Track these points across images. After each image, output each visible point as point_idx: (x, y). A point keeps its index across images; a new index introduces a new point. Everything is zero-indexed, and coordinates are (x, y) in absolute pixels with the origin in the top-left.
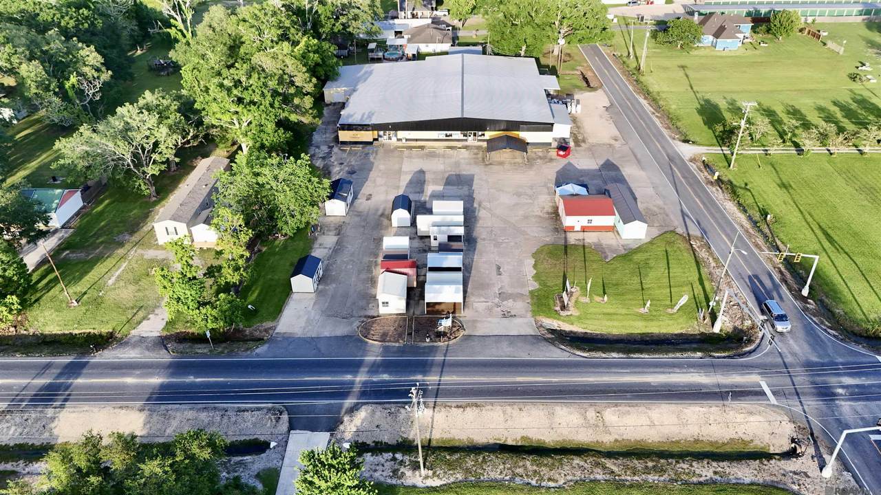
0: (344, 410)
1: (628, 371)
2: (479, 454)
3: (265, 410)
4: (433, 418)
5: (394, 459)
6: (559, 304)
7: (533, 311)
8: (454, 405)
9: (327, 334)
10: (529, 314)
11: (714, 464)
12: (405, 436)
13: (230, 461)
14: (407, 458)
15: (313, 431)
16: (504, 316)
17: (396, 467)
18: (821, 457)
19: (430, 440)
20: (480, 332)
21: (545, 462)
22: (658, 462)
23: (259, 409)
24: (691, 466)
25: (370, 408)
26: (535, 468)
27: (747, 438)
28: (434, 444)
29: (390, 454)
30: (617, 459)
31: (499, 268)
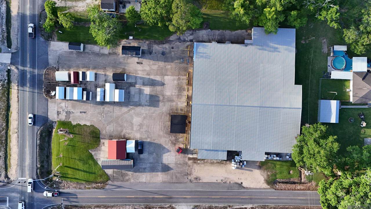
0: (17, 66)
1: (31, 144)
2: (7, 100)
3: (17, 45)
4: (15, 89)
5: (5, 80)
6: (63, 130)
7: (60, 121)
8: (18, 95)
9: (49, 57)
10: (58, 120)
11: (3, 157)
12: (12, 82)
13: (5, 40)
14: (6, 83)
15: (11, 59)
16: (58, 112)
17: (3, 81)
18: (3, 183)
19: (11, 89)
20: (49, 104)
21: (4, 117)
22: (4, 144)
23: (18, 44)
24: (3, 151)
25: (18, 73)
26: (2, 114)
27: (11, 168)
28: (10, 90)
29: (7, 79)
30: (5, 134)
31: (85, 112)
